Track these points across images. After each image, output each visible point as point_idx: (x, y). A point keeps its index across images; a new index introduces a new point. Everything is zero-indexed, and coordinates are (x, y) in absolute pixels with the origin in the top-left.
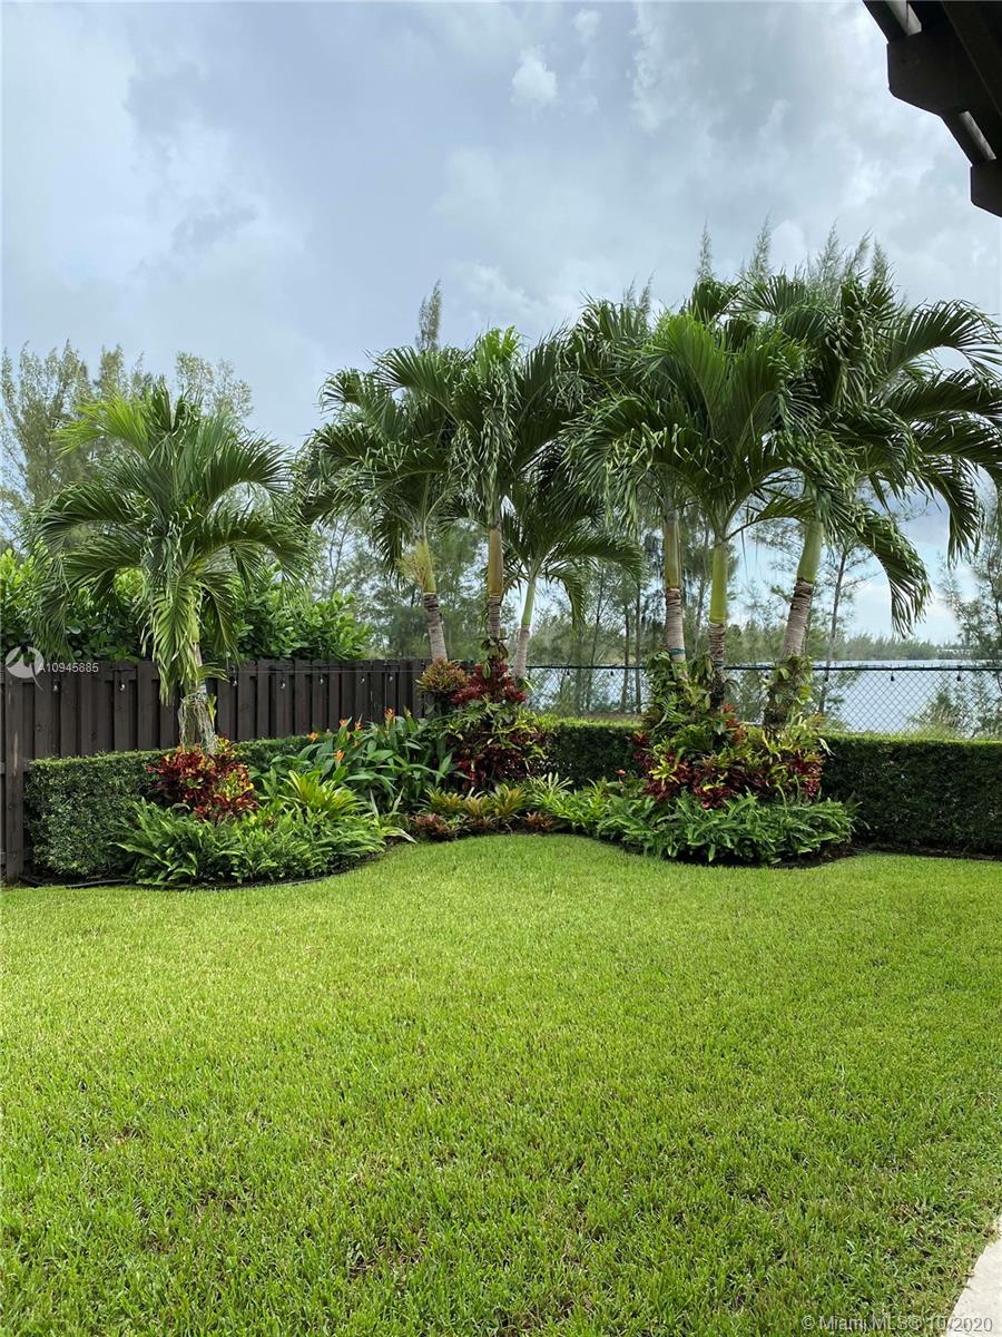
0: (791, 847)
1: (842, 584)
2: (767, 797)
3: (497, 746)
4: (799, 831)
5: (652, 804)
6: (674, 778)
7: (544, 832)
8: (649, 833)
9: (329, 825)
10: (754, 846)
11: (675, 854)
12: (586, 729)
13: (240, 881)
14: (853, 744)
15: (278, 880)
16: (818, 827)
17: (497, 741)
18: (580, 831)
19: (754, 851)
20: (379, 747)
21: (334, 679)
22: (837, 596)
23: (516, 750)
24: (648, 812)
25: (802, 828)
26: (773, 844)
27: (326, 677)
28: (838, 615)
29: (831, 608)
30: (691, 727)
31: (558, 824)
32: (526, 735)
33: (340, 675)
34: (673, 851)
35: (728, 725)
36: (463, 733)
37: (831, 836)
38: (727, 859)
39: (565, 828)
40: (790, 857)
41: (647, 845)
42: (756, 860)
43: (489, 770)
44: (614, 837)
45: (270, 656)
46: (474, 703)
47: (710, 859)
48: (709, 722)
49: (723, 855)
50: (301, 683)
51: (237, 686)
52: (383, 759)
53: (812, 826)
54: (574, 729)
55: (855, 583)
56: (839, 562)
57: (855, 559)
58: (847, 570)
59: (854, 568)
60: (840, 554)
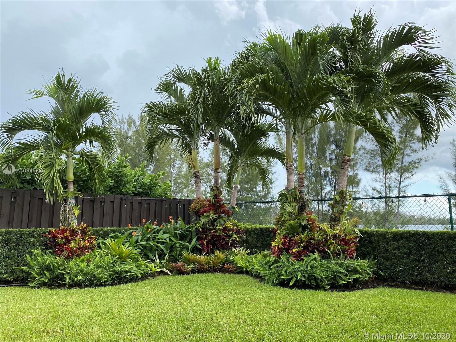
0: (337, 281)
2: (325, 256)
3: (216, 234)
4: (340, 273)
5: (274, 259)
6: (281, 246)
7: (232, 272)
8: (267, 272)
10: (316, 279)
11: (277, 282)
12: (261, 229)
13: (67, 286)
14: (374, 233)
16: (351, 271)
17: (216, 232)
18: (247, 273)
19: (316, 282)
20: (164, 233)
21: (152, 204)
22: (399, 191)
23: (224, 235)
24: (271, 263)
25: (342, 271)
26: (325, 278)
27: (149, 204)
30: (291, 222)
31: (239, 269)
32: (230, 230)
33: (156, 204)
34: (276, 281)
35: (308, 221)
36: (202, 228)
37: (357, 276)
39: (241, 271)
40: (335, 286)
41: (266, 278)
42: (318, 287)
43: (214, 244)
44: (257, 276)
45: (122, 194)
46: (206, 214)
47: (291, 284)
48: (299, 219)
49: (300, 284)
50: (136, 206)
51: (104, 205)
52: (165, 238)
53: (348, 271)
54: (256, 229)
55: (406, 186)
56: (399, 178)
57: (405, 177)
58: (402, 181)
59: (405, 181)
60: (399, 175)
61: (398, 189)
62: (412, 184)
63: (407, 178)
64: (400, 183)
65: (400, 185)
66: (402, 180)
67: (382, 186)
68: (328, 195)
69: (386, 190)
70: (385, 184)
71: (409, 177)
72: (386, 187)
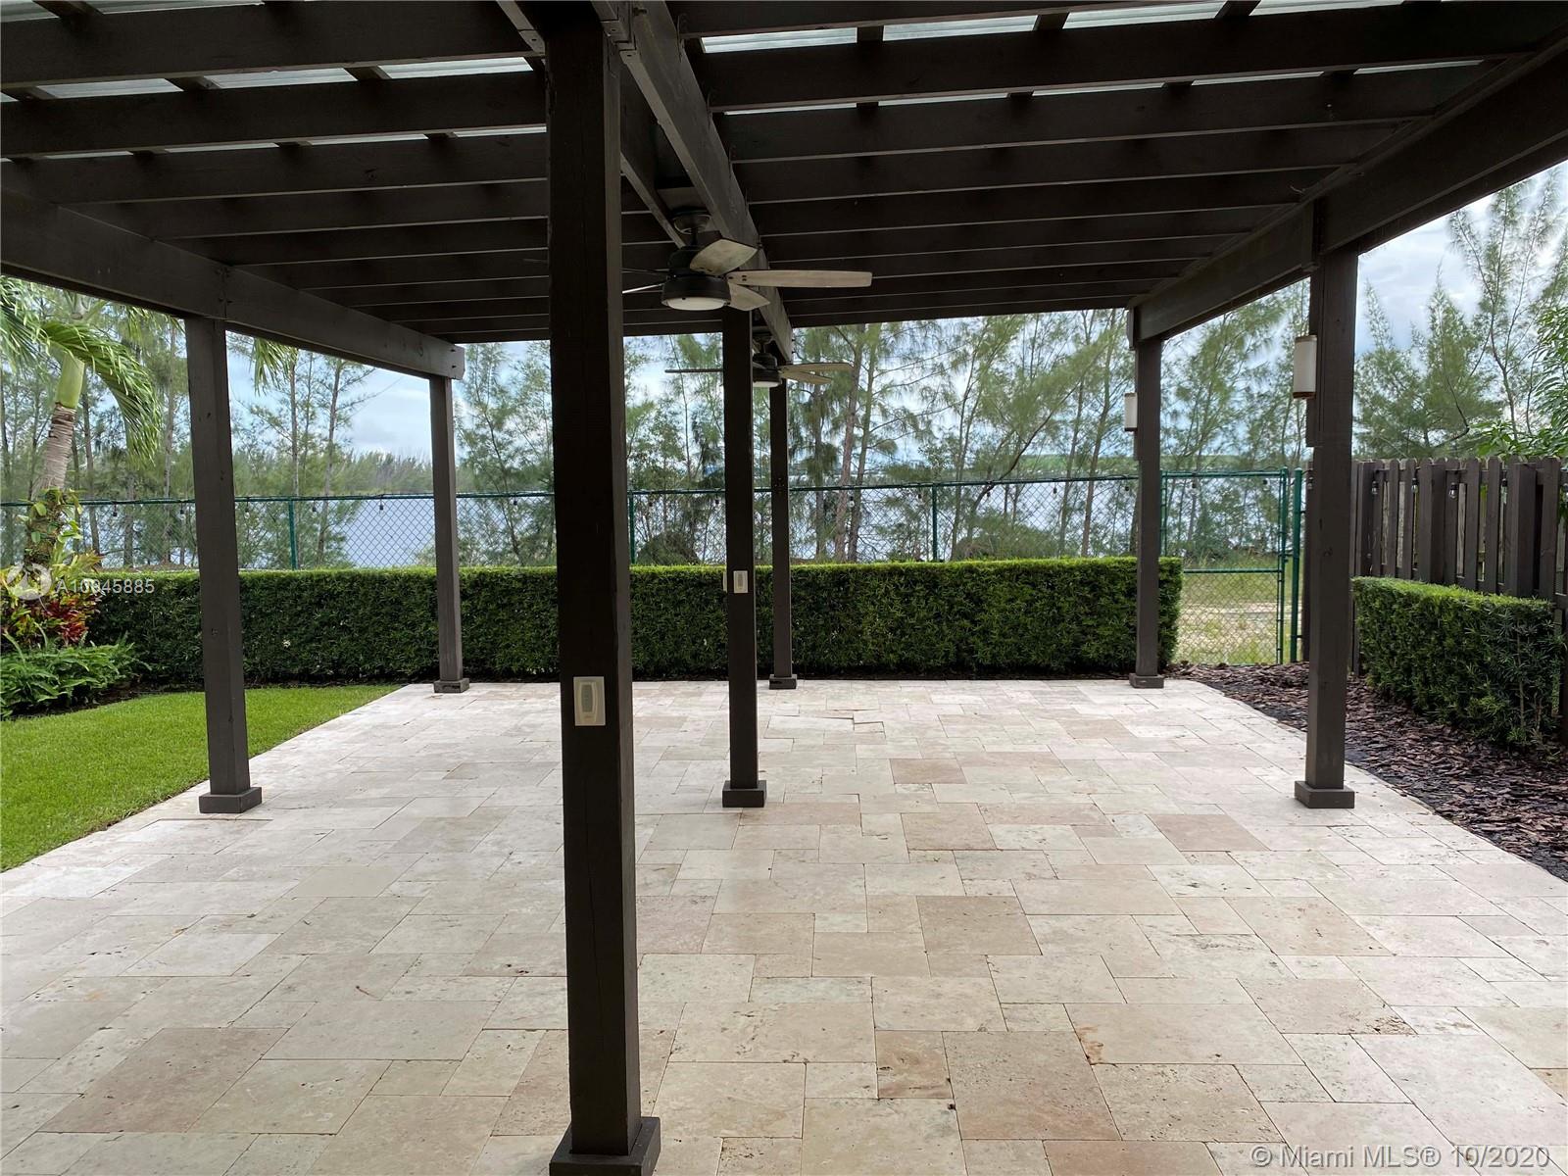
0: (31, 698)
1: (337, 406)
4: (41, 679)
16: (68, 672)
22: (332, 419)
25: (43, 675)
28: (334, 442)
29: (327, 434)
40: (26, 709)
53: (60, 673)
55: (352, 404)
56: (332, 380)
57: (349, 377)
58: (342, 390)
59: (348, 388)
60: (333, 372)
61: (328, 412)
62: (368, 397)
63: (354, 381)
64: (335, 395)
65: (334, 401)
66: (339, 388)
67: (283, 401)
68: (111, 421)
69: (294, 414)
70: (292, 395)
71: (359, 379)
72: (294, 405)
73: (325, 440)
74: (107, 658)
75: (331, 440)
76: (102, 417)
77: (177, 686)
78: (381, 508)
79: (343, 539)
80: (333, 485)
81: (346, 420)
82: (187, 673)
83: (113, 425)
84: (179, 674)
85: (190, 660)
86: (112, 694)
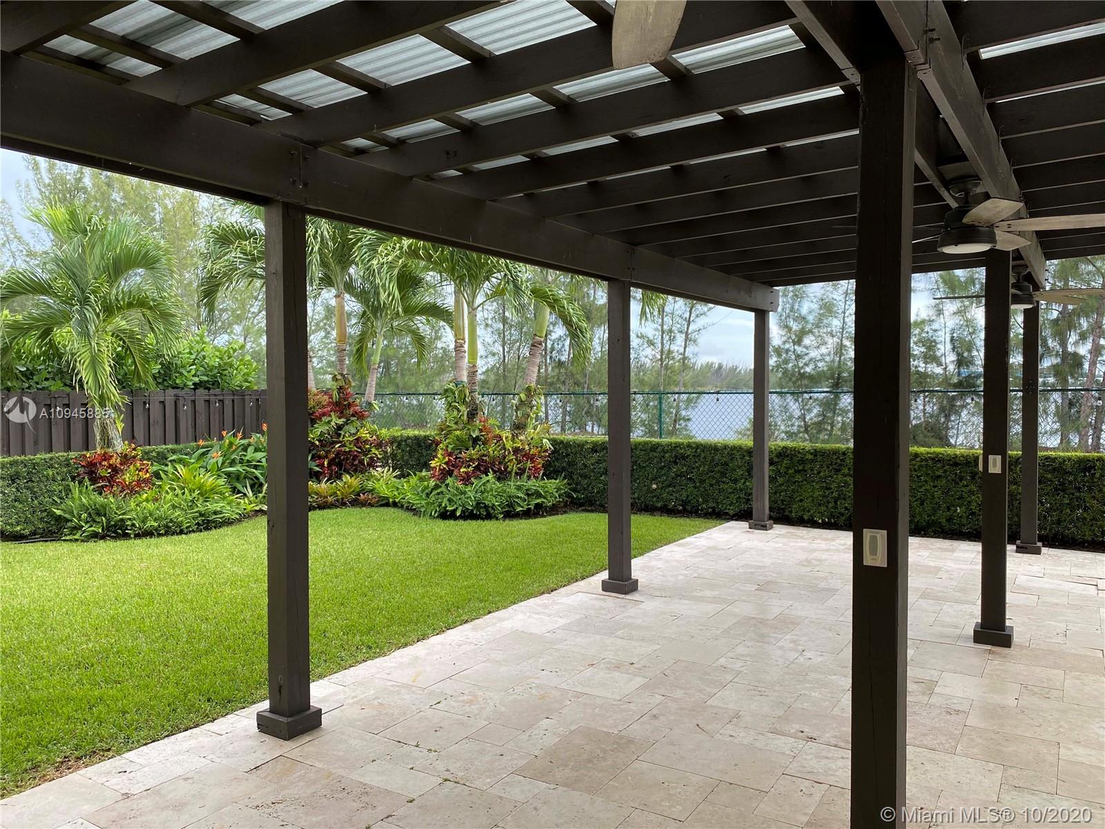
0: (513, 508)
1: (689, 332)
2: (502, 476)
3: (343, 449)
4: (518, 497)
5: (434, 483)
6: (445, 466)
7: (371, 505)
8: (423, 502)
9: (201, 501)
10: (486, 507)
11: (436, 515)
15: (160, 535)
16: (532, 494)
17: (344, 446)
18: (395, 505)
19: (487, 511)
20: (256, 450)
21: (228, 403)
22: (686, 340)
23: (357, 451)
24: (430, 489)
25: (519, 495)
26: (499, 505)
27: (221, 401)
28: (686, 355)
29: (682, 350)
30: (458, 433)
31: (382, 500)
32: (366, 442)
33: (233, 401)
34: (435, 513)
35: (481, 431)
36: (319, 441)
37: (539, 501)
38: (469, 516)
39: (386, 503)
40: (510, 514)
41: (423, 510)
42: (489, 517)
43: (340, 465)
44: (411, 509)
45: (176, 387)
46: (325, 419)
47: (456, 516)
48: (469, 429)
49: (467, 514)
50: (201, 406)
51: (149, 409)
52: (258, 459)
53: (528, 495)
55: (699, 330)
56: (687, 315)
57: (698, 312)
58: (693, 321)
59: (698, 319)
60: (688, 310)
61: (684, 336)
63: (701, 315)
64: (688, 325)
65: (688, 329)
66: (691, 319)
67: (656, 329)
69: (662, 337)
70: (662, 325)
71: (704, 314)
72: (663, 332)
73: (681, 354)
74: (553, 487)
75: (684, 355)
76: (554, 341)
77: (590, 508)
78: (718, 400)
79: (689, 420)
80: (684, 384)
81: (695, 341)
82: (595, 501)
83: (559, 346)
84: (590, 501)
85: (598, 492)
86: (554, 510)
